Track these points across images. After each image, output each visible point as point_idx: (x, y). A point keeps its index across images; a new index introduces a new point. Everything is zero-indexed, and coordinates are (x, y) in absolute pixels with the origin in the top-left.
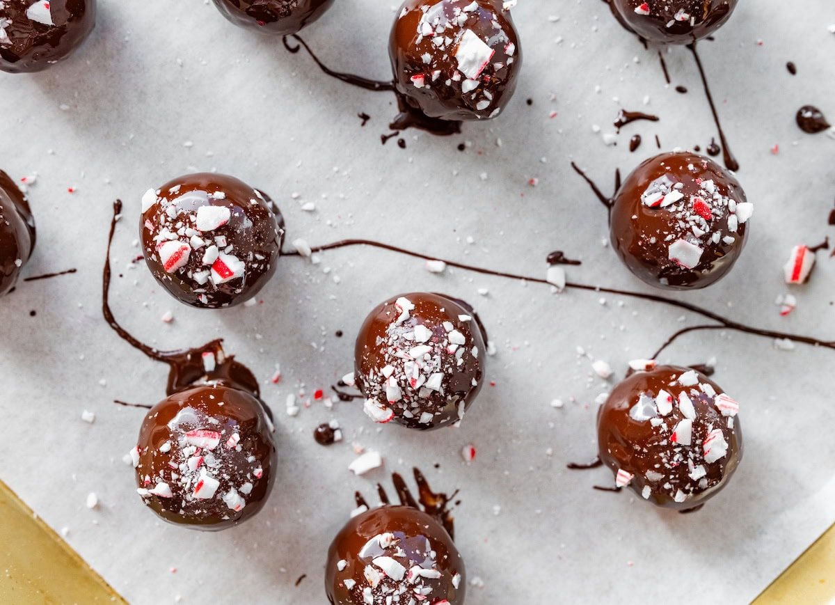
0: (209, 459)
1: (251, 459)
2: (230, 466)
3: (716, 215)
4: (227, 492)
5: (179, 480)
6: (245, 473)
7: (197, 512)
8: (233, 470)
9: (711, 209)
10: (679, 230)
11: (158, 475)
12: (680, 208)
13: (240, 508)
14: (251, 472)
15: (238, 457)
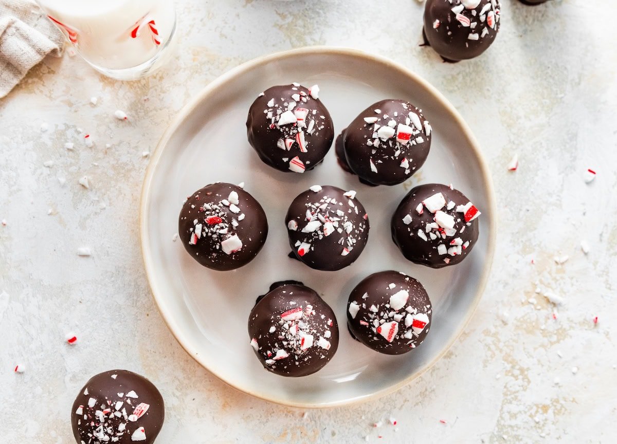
0: (301, 324)
1: (323, 317)
2: (314, 324)
3: (223, 216)
4: (318, 340)
5: (289, 344)
6: (323, 326)
7: (306, 359)
8: (316, 326)
9: (218, 216)
10: (217, 239)
11: (275, 347)
12: (207, 230)
13: (329, 347)
14: (326, 324)
15: (316, 318)
